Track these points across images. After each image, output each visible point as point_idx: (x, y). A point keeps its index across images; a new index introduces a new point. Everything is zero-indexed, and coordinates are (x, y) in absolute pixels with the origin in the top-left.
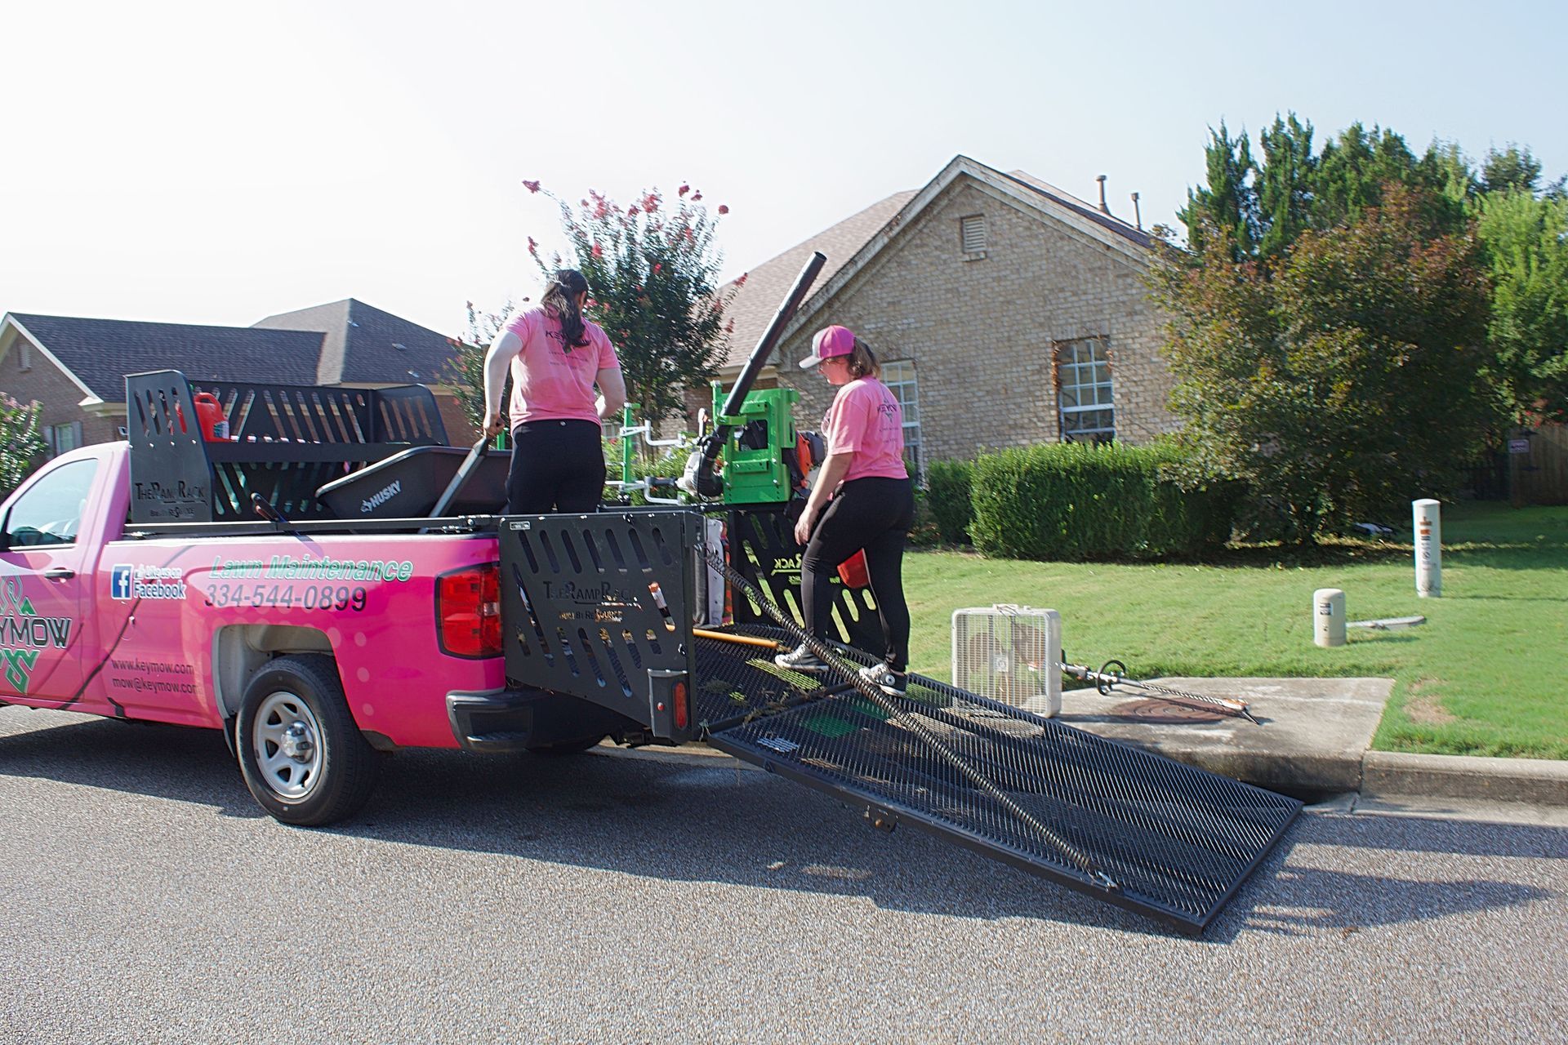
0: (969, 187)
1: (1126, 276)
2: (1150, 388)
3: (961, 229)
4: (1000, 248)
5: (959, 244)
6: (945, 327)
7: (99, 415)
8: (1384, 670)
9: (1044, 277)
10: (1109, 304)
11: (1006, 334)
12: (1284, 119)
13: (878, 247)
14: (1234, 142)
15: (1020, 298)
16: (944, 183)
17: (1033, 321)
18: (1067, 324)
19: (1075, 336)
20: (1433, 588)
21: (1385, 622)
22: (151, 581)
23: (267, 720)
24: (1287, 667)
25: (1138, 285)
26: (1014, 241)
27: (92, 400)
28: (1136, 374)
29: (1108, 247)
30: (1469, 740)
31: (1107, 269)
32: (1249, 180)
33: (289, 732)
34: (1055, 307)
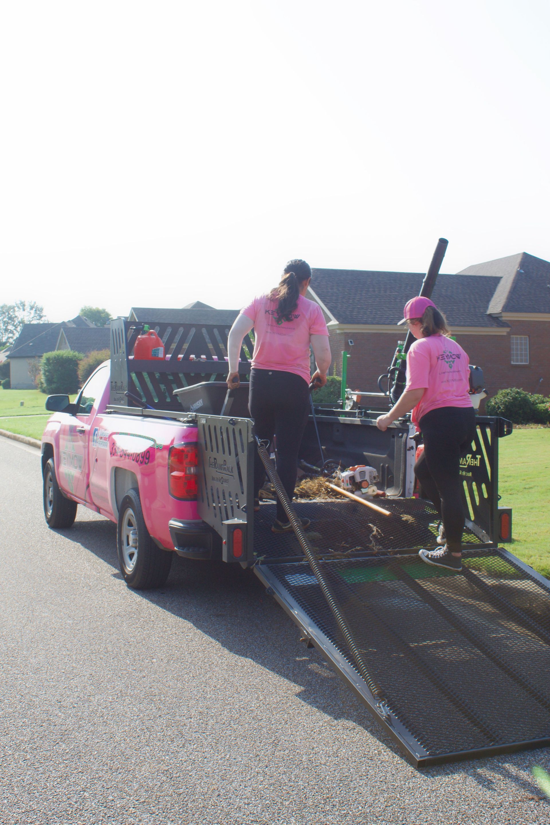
7: (338, 331)
22: (101, 438)
23: (127, 523)
27: (333, 322)
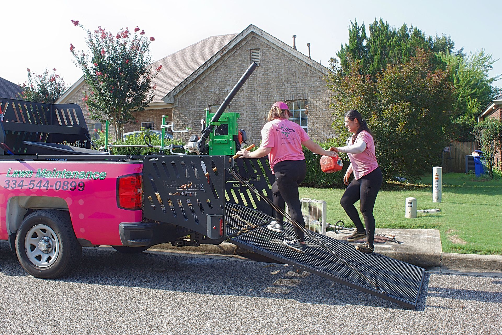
0: (254, 37)
1: (315, 76)
2: (322, 120)
3: (251, 54)
4: (265, 62)
5: (249, 60)
6: (242, 92)
8: (435, 227)
9: (283, 75)
10: (308, 87)
11: (266, 97)
12: (378, 20)
13: (217, 59)
14: (359, 28)
15: (272, 83)
16: (245, 35)
17: (277, 92)
18: (291, 94)
19: (294, 99)
20: (439, 199)
21: (428, 210)
23: (31, 236)
24: (400, 225)
25: (319, 80)
26: (271, 60)
28: (317, 115)
29: (309, 65)
30: (476, 249)
31: (307, 73)
32: (365, 43)
33: (43, 241)
34: (286, 87)
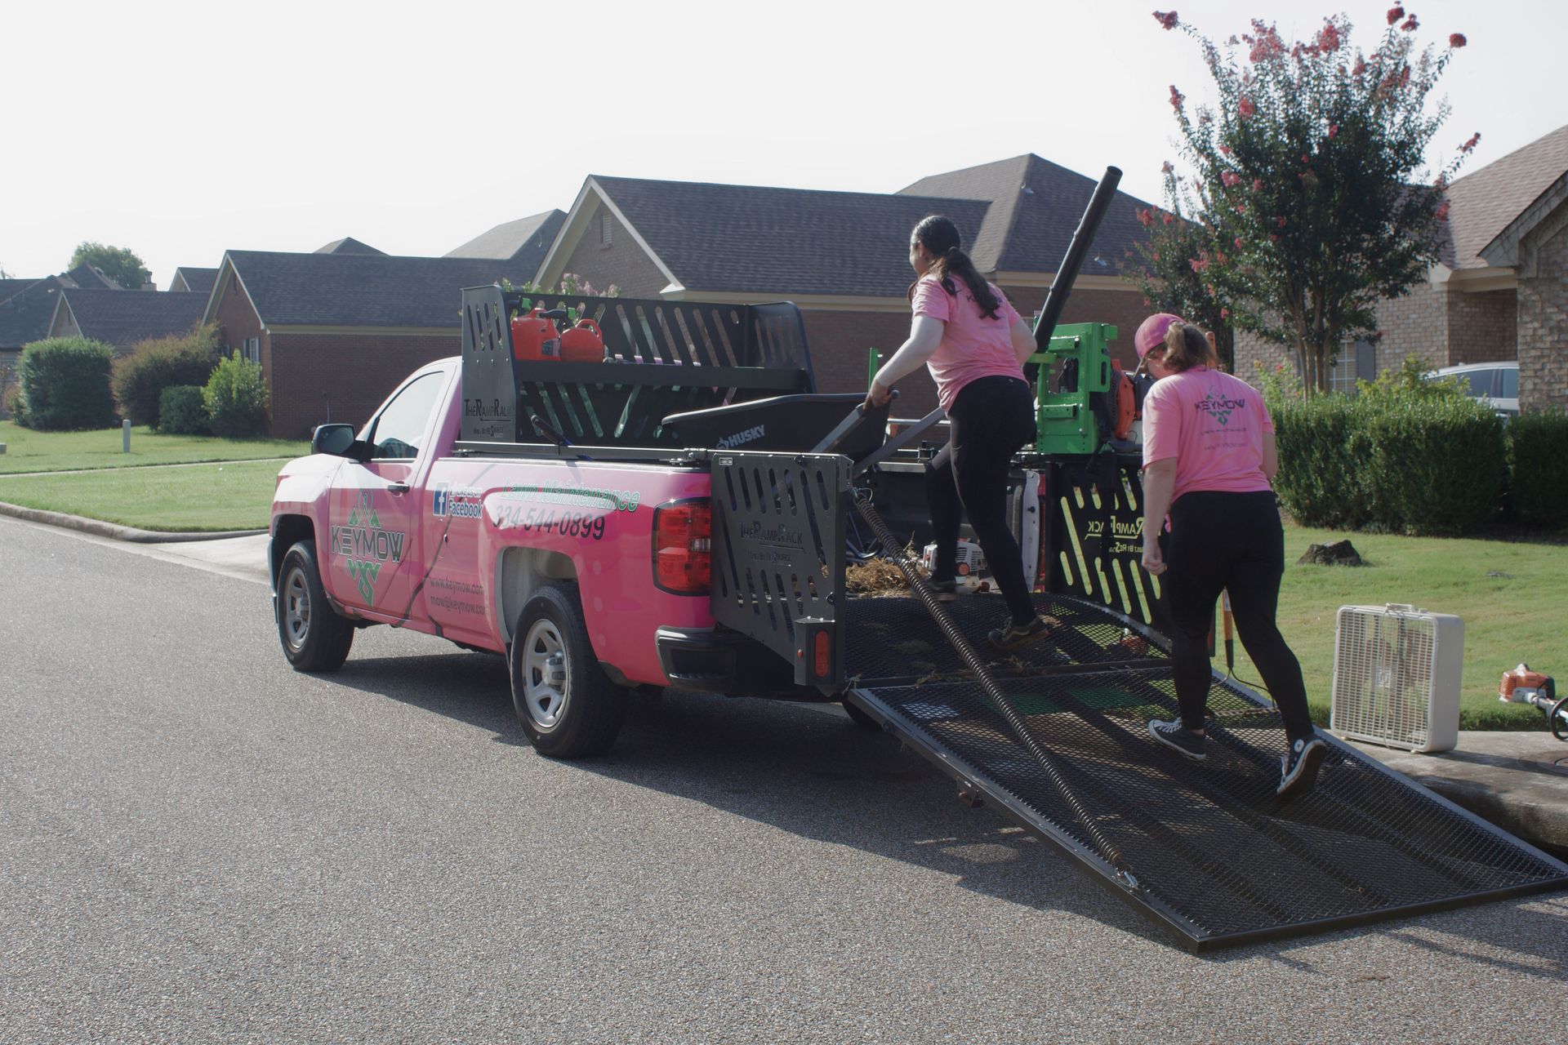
22: (461, 499)
23: (534, 647)
27: (674, 287)
33: (549, 661)
